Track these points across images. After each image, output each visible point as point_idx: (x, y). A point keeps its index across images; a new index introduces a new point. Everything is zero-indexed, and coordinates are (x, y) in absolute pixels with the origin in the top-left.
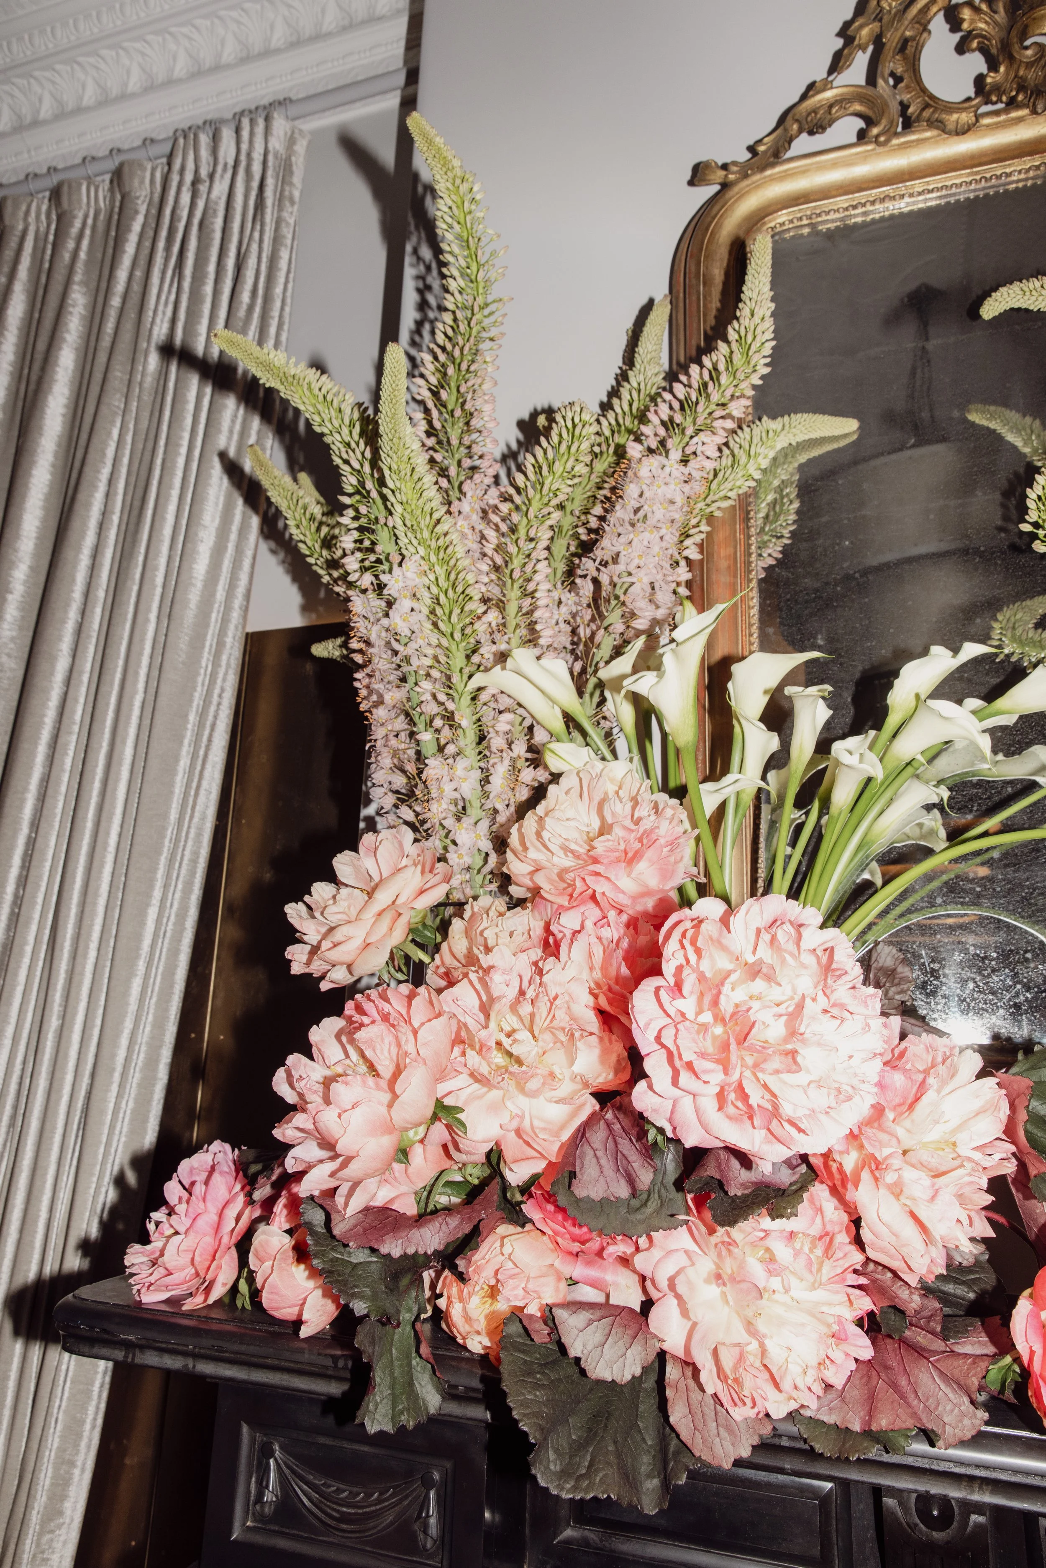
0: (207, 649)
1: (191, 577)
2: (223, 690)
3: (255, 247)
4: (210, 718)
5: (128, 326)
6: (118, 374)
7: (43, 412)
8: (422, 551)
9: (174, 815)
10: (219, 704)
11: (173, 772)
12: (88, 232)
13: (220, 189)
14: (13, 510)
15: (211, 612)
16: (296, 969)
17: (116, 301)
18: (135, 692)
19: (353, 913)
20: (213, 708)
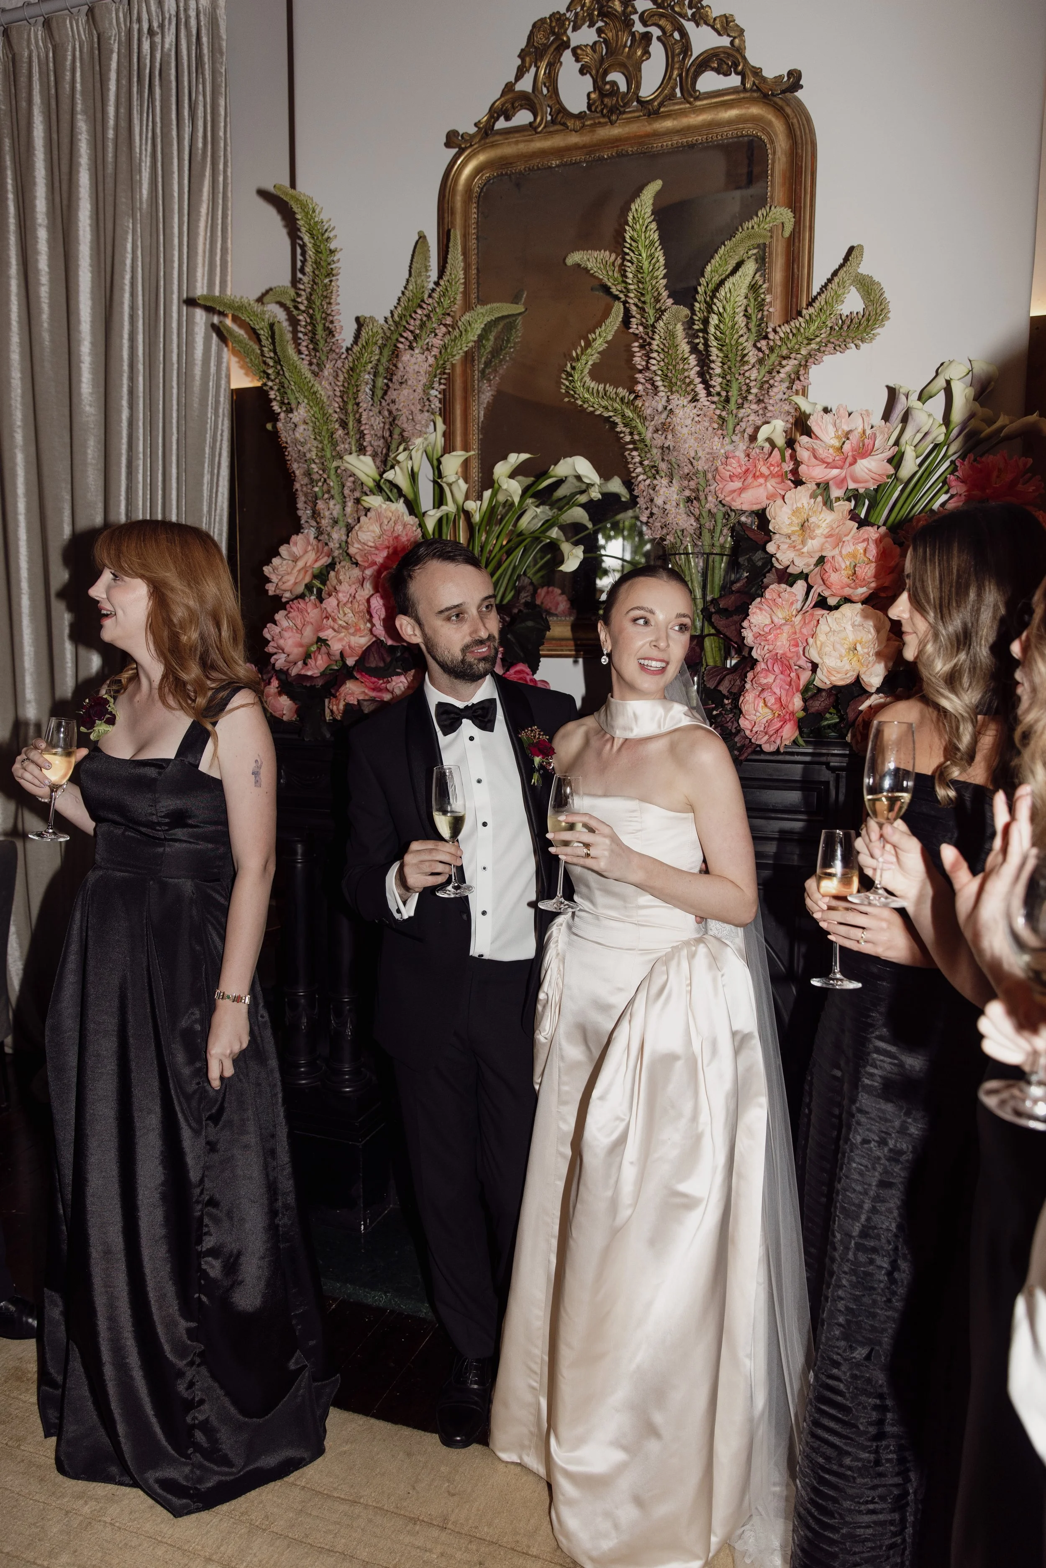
0: (210, 407)
1: (194, 359)
2: (222, 431)
3: (201, 98)
4: (218, 450)
5: (123, 158)
6: (124, 200)
7: (77, 226)
8: (306, 401)
9: (205, 509)
10: (222, 440)
11: (201, 484)
12: (78, 64)
13: (170, 38)
14: (72, 303)
15: (209, 382)
16: (271, 593)
17: (111, 134)
18: (172, 434)
19: (289, 570)
20: (218, 444)
